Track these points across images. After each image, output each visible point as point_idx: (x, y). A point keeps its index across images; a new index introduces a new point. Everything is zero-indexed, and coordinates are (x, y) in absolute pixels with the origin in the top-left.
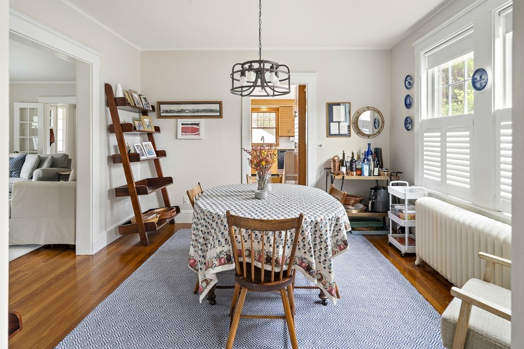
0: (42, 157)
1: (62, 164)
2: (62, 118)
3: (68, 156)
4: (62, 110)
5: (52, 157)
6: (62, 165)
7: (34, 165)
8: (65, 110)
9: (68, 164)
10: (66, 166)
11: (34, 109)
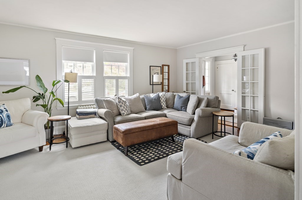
0: (200, 98)
1: (214, 104)
2: (208, 69)
3: (218, 98)
4: (208, 63)
5: (208, 98)
6: (214, 106)
7: (195, 104)
8: (209, 63)
9: (218, 105)
10: (217, 107)
11: (193, 62)
